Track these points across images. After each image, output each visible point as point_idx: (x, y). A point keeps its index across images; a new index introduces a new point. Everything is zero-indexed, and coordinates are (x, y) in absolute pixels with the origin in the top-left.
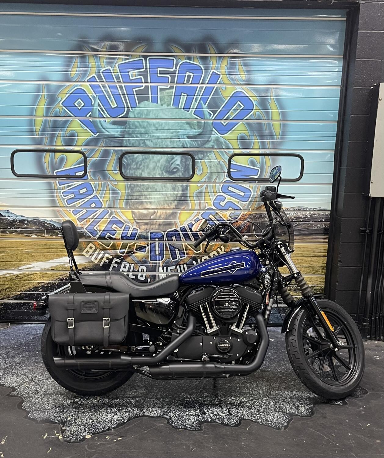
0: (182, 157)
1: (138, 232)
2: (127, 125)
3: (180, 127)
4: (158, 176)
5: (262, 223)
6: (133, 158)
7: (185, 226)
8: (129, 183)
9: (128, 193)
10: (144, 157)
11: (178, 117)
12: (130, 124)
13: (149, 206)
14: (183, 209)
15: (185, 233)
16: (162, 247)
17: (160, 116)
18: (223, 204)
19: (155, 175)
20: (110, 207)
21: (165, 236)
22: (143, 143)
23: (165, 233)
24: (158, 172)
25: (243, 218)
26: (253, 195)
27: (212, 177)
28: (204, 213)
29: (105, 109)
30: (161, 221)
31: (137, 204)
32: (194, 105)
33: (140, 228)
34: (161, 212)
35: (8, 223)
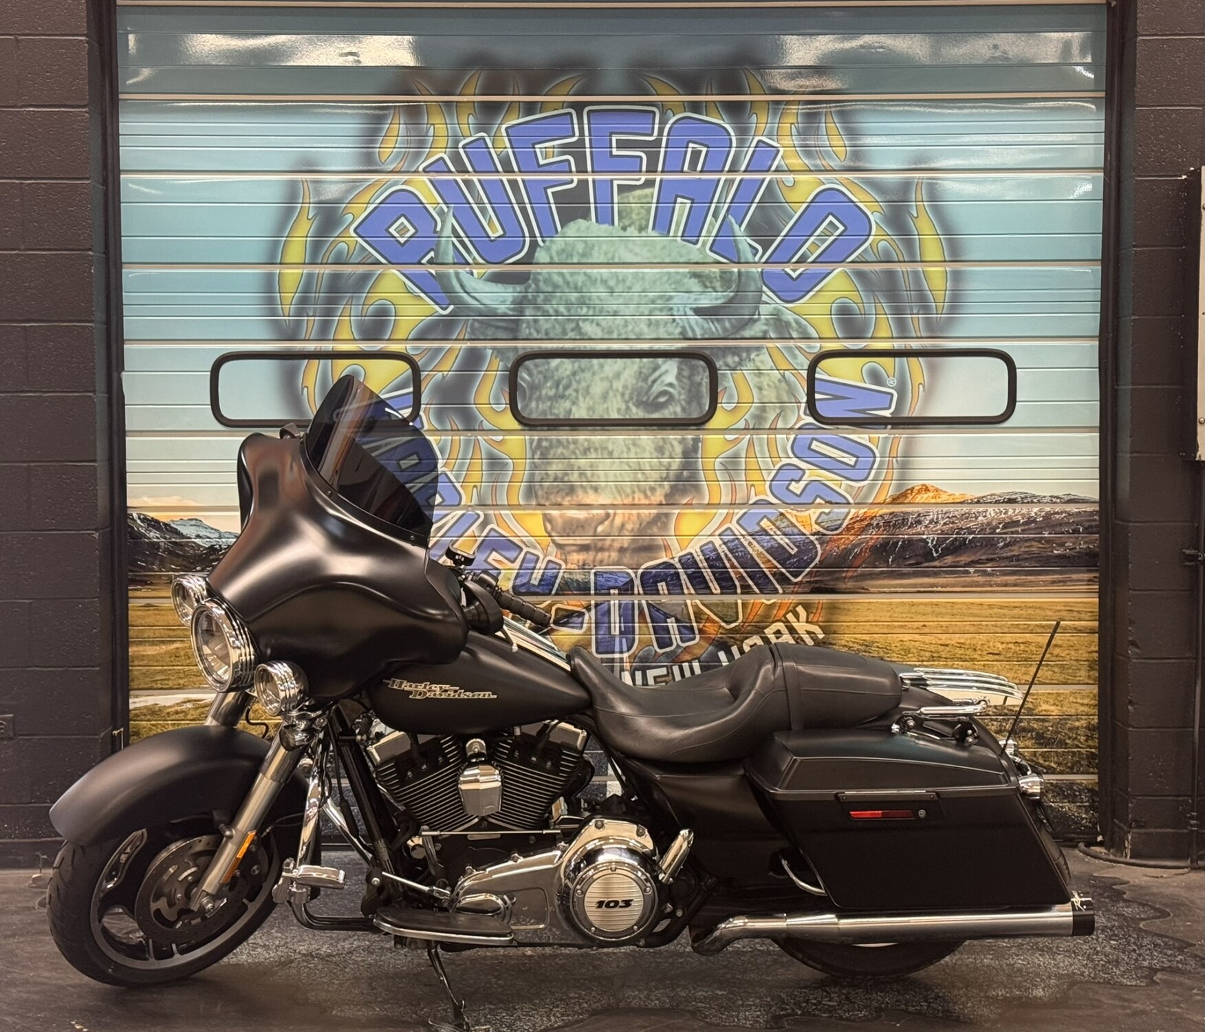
0: (681, 363)
1: (561, 571)
2: (530, 282)
3: (673, 286)
4: (617, 416)
5: (910, 541)
6: (547, 370)
7: (693, 552)
8: (536, 438)
9: (534, 463)
10: (576, 365)
11: (667, 260)
12: (539, 281)
13: (591, 498)
14: (685, 504)
15: (694, 572)
16: (630, 612)
17: (620, 258)
18: (797, 488)
19: (608, 414)
20: (482, 505)
21: (637, 582)
22: (573, 330)
23: (636, 573)
24: (616, 406)
25: (856, 526)
26: (881, 463)
27: (764, 415)
28: (745, 513)
29: (471, 241)
30: (625, 541)
31: (558, 492)
32: (711, 227)
33: (566, 562)
34: (624, 514)
35: (195, 555)
